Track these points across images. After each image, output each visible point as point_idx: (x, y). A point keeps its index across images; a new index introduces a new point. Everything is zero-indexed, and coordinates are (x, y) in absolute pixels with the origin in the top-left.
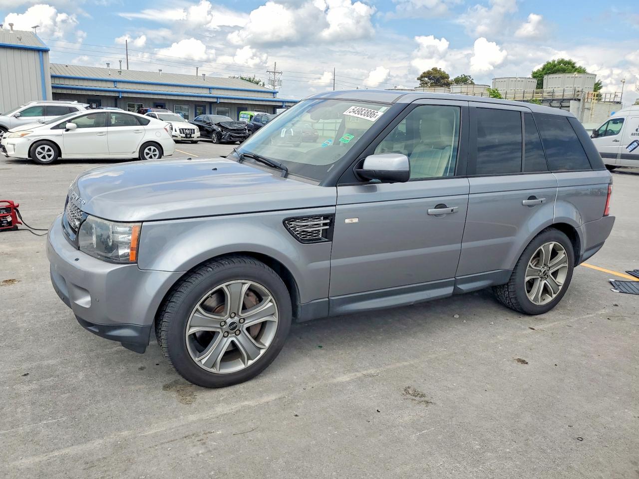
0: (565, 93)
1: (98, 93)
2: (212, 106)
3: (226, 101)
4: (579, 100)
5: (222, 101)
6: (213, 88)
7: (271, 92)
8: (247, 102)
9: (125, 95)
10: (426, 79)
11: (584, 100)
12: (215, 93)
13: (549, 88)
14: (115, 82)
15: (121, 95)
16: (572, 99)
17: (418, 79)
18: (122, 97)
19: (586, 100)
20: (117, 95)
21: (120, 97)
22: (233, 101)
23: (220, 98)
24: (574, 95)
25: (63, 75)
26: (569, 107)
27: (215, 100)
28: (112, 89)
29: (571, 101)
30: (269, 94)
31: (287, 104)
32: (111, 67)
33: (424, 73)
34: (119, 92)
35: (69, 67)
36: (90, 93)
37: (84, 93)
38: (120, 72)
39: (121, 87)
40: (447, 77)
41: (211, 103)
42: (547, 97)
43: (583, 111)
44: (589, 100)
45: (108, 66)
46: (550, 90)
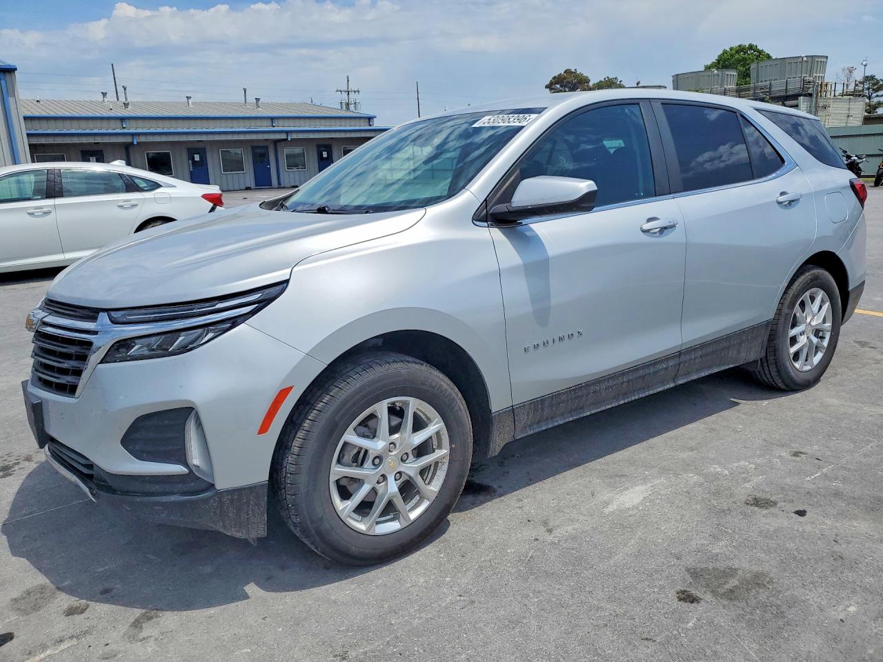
0: (790, 87)
1: (99, 140)
2: (278, 145)
3: (301, 136)
4: (810, 95)
5: (295, 136)
6: (277, 118)
7: (365, 118)
8: (333, 135)
9: (143, 139)
10: (558, 86)
11: (817, 95)
12: (283, 125)
13: (762, 81)
14: (122, 119)
15: (136, 140)
16: (801, 95)
17: (546, 87)
18: (137, 142)
19: (819, 96)
20: (128, 139)
22: (311, 136)
23: (291, 132)
24: (803, 88)
26: (797, 106)
27: (283, 136)
29: (800, 98)
30: (362, 121)
32: (110, 98)
33: (554, 78)
34: (133, 135)
35: (41, 103)
36: (84, 140)
37: (75, 140)
38: (126, 104)
39: (132, 128)
40: (587, 81)
41: (276, 142)
42: (761, 94)
43: (816, 111)
44: (823, 95)
45: (104, 97)
46: (764, 84)
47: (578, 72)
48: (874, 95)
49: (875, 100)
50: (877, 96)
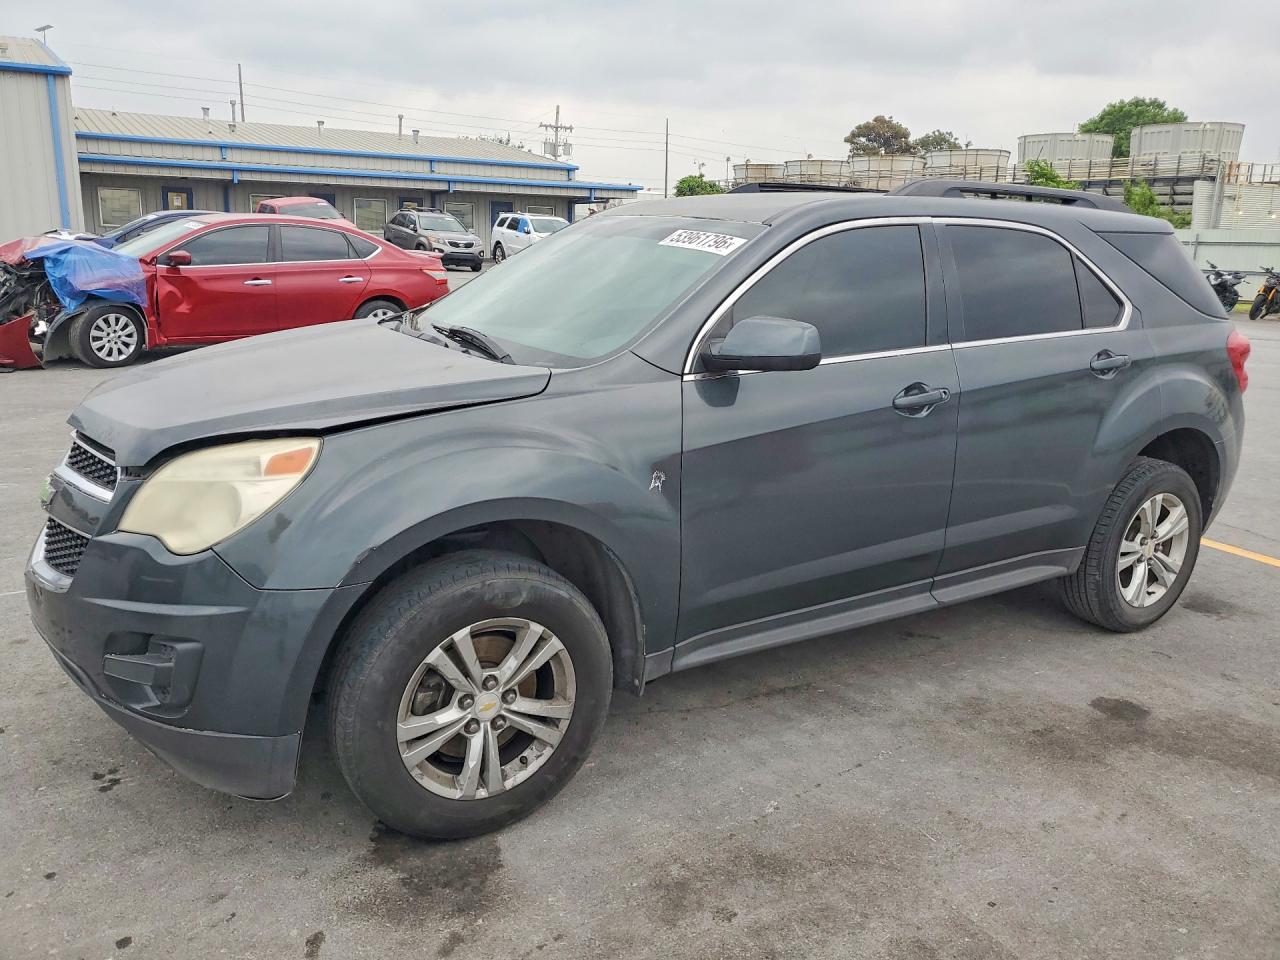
0: (1183, 166)
1: (187, 174)
2: (437, 198)
3: (467, 188)
4: (1213, 179)
5: (459, 187)
6: (439, 161)
7: (562, 169)
8: (514, 190)
9: (246, 177)
10: (863, 140)
11: (1223, 178)
12: (443, 171)
13: (1145, 154)
14: (222, 147)
15: (239, 177)
16: (1198, 178)
17: (847, 140)
18: (239, 181)
19: (1226, 181)
20: (227, 176)
21: (236, 181)
22: (483, 189)
23: (455, 182)
24: (1202, 169)
25: (106, 132)
26: (1191, 194)
27: (443, 187)
28: (216, 164)
29: (1196, 182)
30: (559, 172)
31: (598, 194)
32: (212, 116)
33: (859, 128)
34: (233, 170)
35: (119, 117)
36: (166, 173)
37: (154, 172)
38: (232, 127)
39: (235, 159)
40: (906, 135)
41: (434, 194)
42: (1142, 173)
43: (1220, 204)
44: (1233, 180)
45: (205, 114)
46: (1147, 158)
47: (894, 122)
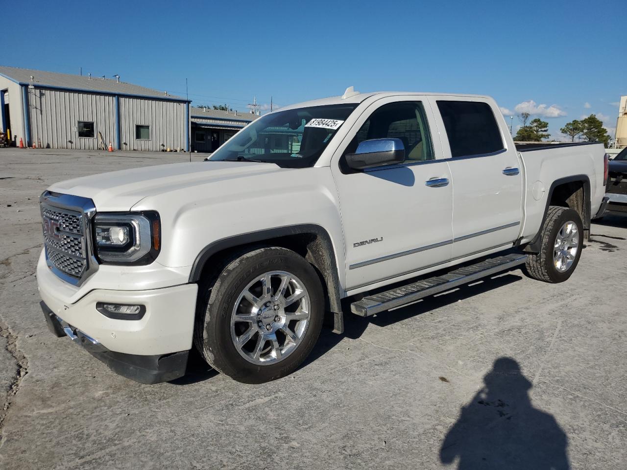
48: (540, 130)
49: (540, 133)
50: (541, 131)
